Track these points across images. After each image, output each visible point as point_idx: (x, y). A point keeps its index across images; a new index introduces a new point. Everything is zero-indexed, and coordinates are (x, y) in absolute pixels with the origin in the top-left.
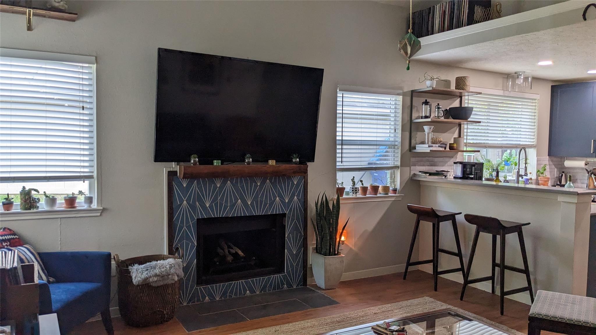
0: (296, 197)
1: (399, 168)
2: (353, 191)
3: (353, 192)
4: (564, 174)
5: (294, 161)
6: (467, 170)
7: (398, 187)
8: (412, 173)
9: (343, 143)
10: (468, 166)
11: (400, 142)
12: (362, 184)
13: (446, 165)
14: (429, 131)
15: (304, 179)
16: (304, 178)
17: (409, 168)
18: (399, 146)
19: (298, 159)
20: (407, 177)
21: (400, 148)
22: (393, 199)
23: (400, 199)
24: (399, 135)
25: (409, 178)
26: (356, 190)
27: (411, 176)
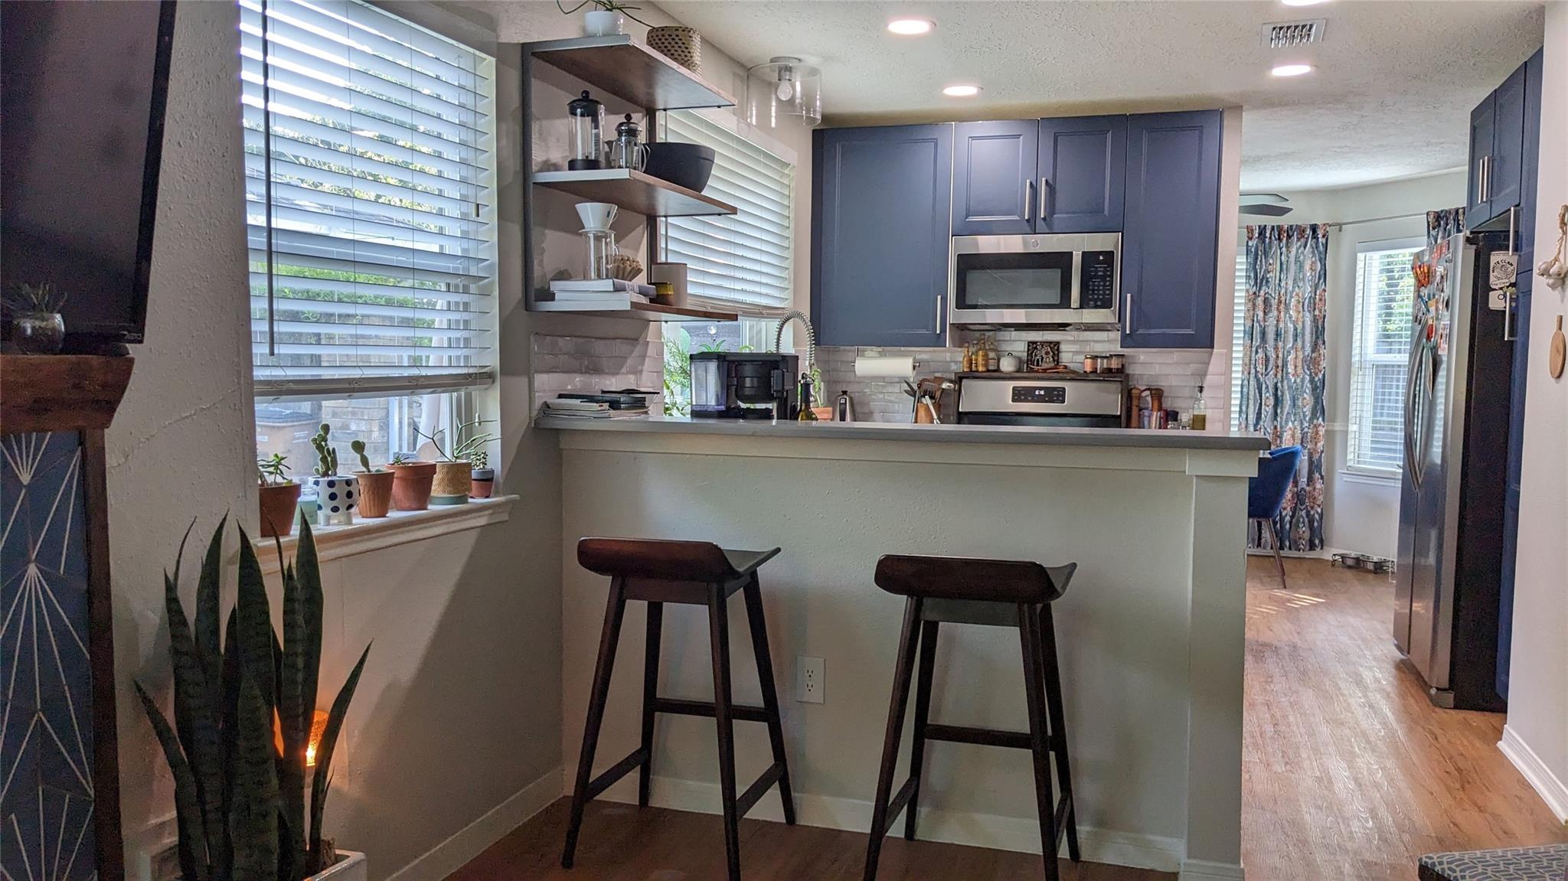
0: (32, 570)
1: (493, 382)
2: (333, 497)
3: (335, 503)
4: (848, 398)
5: (29, 331)
6: (744, 382)
7: (495, 462)
8: (538, 403)
9: (274, 249)
10: (748, 370)
11: (491, 265)
12: (365, 462)
13: (624, 370)
14: (604, 225)
15: (79, 453)
16: (81, 443)
17: (524, 380)
18: (493, 282)
19: (58, 318)
20: (522, 418)
21: (496, 293)
22: (482, 521)
23: (505, 517)
24: (490, 233)
25: (530, 423)
26: (349, 495)
27: (535, 413)
